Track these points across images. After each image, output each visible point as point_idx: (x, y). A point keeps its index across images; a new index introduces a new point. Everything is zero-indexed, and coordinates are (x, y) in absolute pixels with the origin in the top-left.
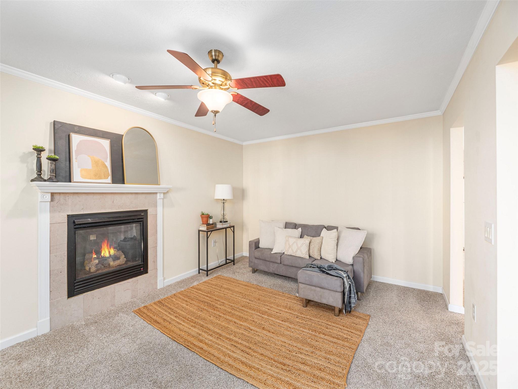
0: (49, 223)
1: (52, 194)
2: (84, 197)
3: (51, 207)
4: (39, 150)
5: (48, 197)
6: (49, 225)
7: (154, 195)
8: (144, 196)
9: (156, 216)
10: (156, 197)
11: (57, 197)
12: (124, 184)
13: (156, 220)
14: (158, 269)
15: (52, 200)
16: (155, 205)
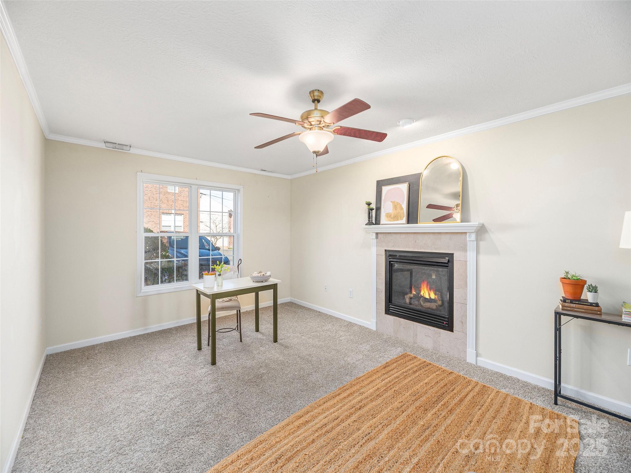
0: (376, 254)
1: (377, 234)
2: (394, 235)
3: (377, 243)
4: (369, 204)
5: (374, 235)
6: (376, 255)
7: (463, 236)
8: (448, 236)
9: (466, 264)
10: (466, 239)
11: (380, 236)
12: (417, 224)
13: (466, 270)
14: (467, 334)
15: (377, 238)
16: (464, 249)
